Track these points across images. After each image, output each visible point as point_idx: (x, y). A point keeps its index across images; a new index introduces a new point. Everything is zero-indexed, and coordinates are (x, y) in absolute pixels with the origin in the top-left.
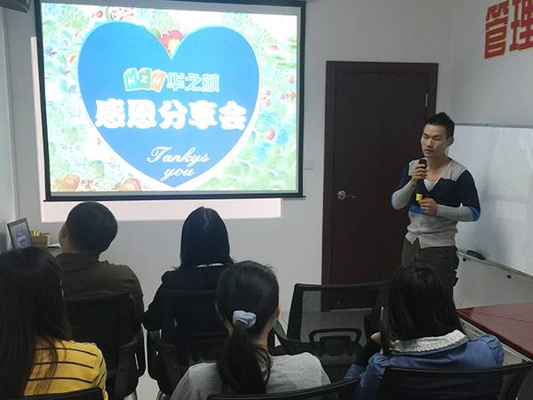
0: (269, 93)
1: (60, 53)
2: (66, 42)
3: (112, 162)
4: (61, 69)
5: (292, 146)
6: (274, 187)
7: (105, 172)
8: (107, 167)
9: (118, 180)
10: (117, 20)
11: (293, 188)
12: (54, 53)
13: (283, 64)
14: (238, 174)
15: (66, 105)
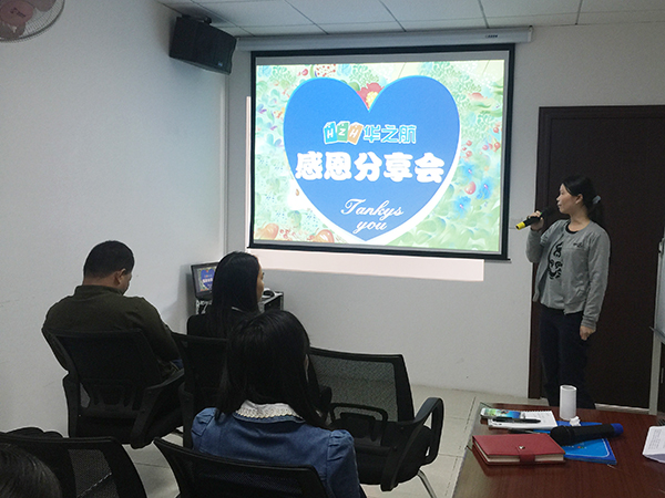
0: (470, 144)
2: (275, 100)
3: (309, 212)
4: (270, 124)
5: (495, 202)
6: (474, 246)
7: (302, 222)
8: (304, 217)
9: (313, 230)
10: (320, 76)
11: (496, 249)
12: (264, 111)
14: (434, 230)
15: (272, 158)
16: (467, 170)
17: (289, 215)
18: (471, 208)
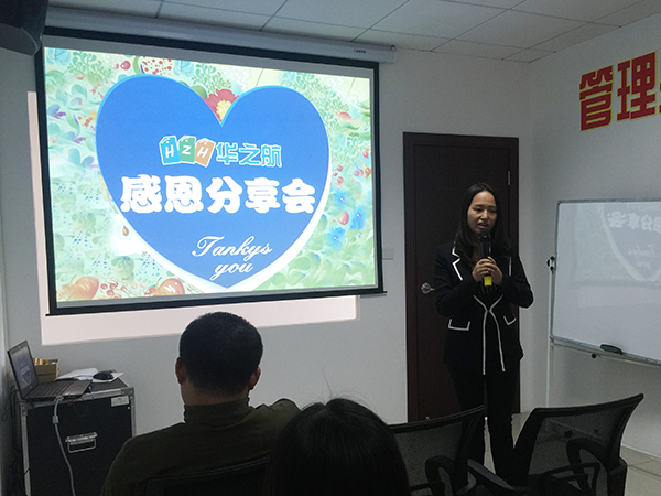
0: (340, 169)
1: (70, 114)
2: (79, 100)
3: (145, 257)
4: (72, 135)
5: (369, 232)
6: (350, 282)
7: (135, 271)
8: (138, 265)
9: (153, 281)
10: (150, 73)
11: (372, 282)
12: (61, 114)
13: (357, 135)
14: (307, 268)
15: (78, 183)
16: (339, 198)
17: (114, 263)
18: (345, 240)
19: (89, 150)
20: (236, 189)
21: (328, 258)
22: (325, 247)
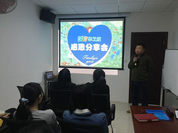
0: (114, 41)
1: (64, 33)
2: (65, 31)
4: (64, 37)
5: (121, 56)
6: (115, 67)
7: (72, 61)
8: (73, 60)
9: (75, 63)
10: (77, 25)
11: (121, 67)
13: (119, 34)
14: (105, 63)
15: (65, 45)
16: (114, 48)
17: (69, 59)
18: (114, 57)
19: (66, 39)
20: (91, 46)
21: (110, 61)
22: (110, 59)
